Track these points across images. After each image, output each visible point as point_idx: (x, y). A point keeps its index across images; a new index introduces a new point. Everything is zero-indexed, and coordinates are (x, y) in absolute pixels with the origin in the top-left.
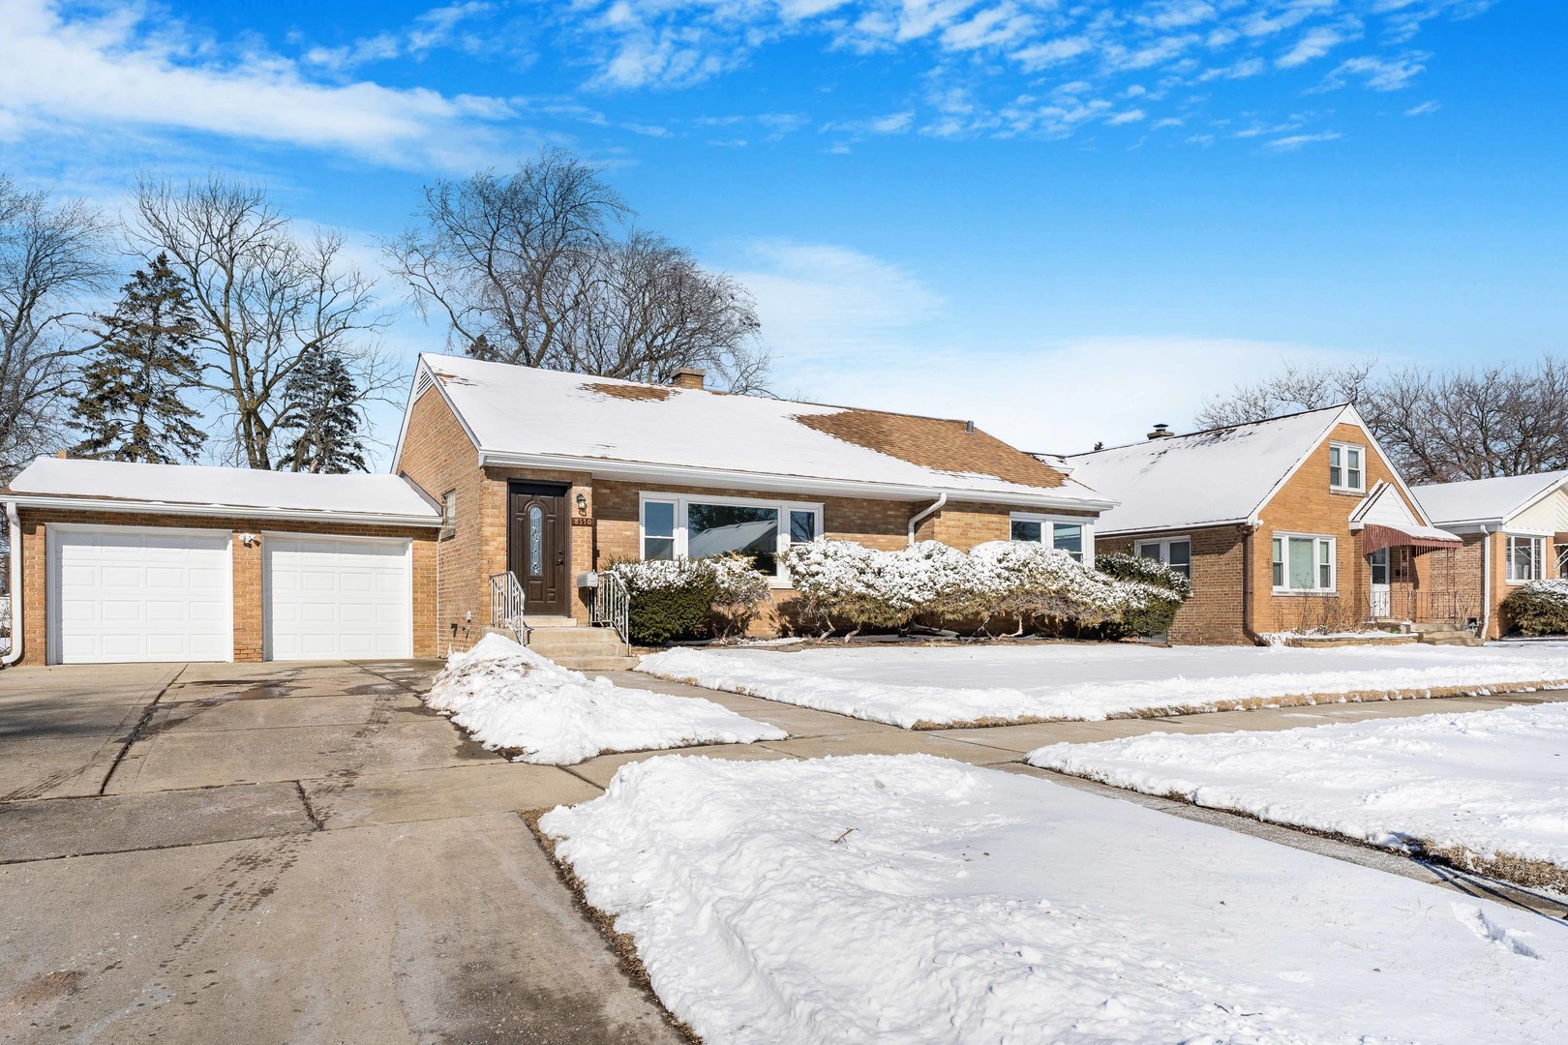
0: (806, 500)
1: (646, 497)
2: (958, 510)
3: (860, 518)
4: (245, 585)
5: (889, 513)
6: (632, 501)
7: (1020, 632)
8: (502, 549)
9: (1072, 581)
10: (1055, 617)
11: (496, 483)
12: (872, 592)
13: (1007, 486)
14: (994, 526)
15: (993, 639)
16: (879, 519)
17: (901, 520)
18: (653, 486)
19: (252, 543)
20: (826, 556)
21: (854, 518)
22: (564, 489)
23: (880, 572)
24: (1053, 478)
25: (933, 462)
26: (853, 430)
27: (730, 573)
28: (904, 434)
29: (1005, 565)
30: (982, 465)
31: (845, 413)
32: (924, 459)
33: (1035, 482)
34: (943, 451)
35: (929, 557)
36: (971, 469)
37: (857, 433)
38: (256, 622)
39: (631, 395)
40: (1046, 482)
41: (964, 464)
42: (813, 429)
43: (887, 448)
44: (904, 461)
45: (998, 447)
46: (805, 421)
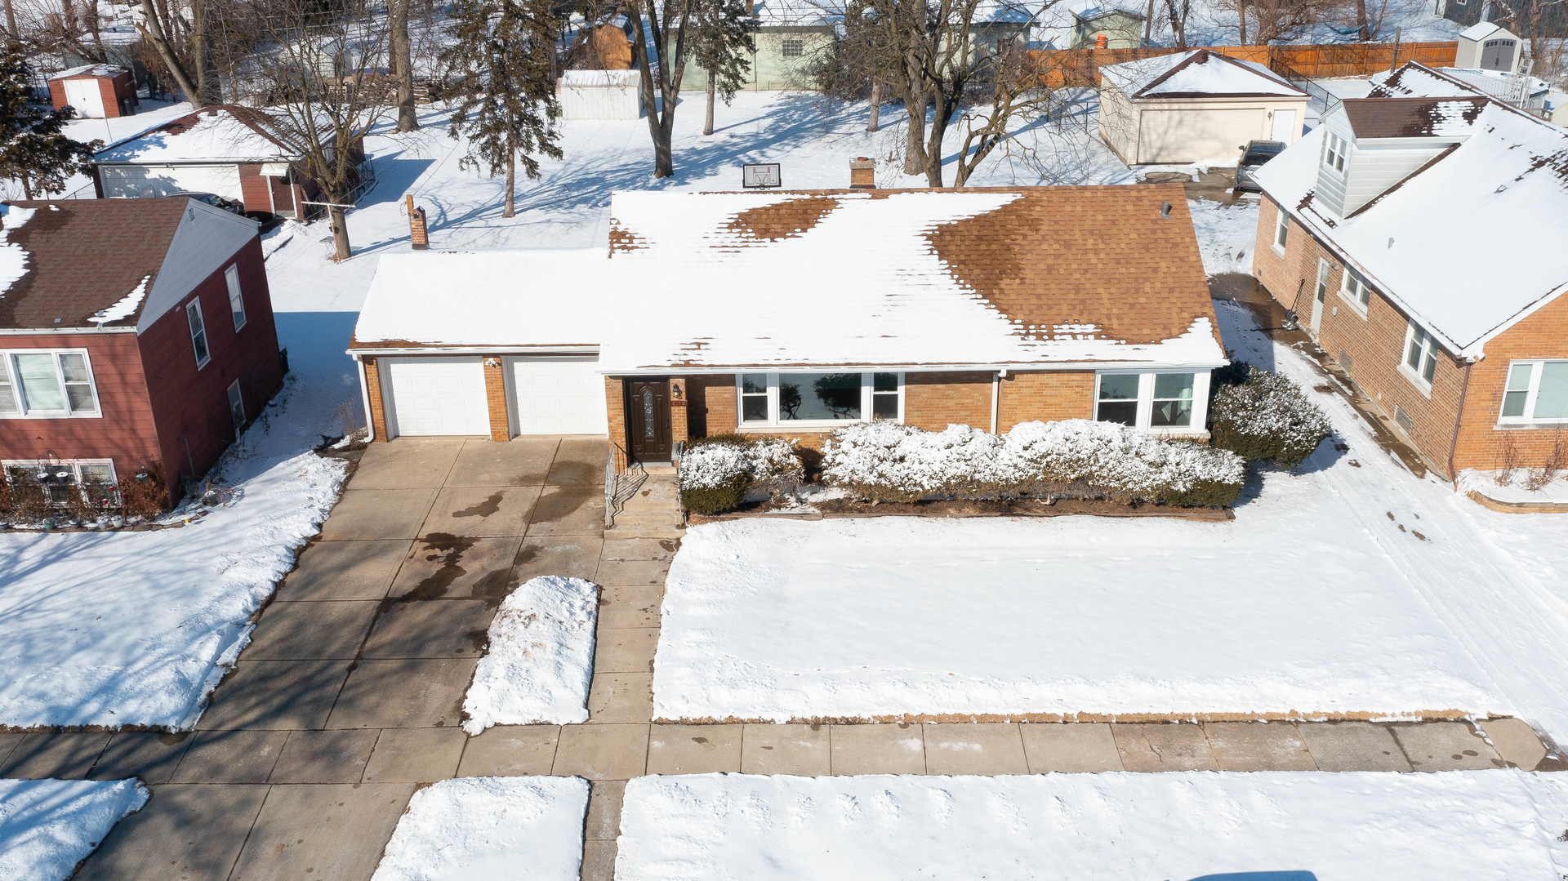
2: (1032, 373)
4: (493, 392)
8: (621, 425)
9: (1102, 466)
11: (615, 381)
19: (496, 365)
22: (665, 379)
23: (902, 459)
24: (1185, 315)
25: (1040, 307)
26: (993, 247)
27: (771, 460)
28: (1057, 242)
29: (1028, 454)
30: (1105, 301)
31: (1015, 202)
32: (1034, 301)
33: (1146, 331)
34: (1077, 276)
35: (949, 447)
36: (1081, 313)
37: (992, 253)
38: (503, 416)
39: (778, 227)
40: (1165, 327)
41: (1082, 302)
42: (941, 256)
43: (1005, 283)
44: (1002, 311)
45: (1175, 245)
46: (944, 240)
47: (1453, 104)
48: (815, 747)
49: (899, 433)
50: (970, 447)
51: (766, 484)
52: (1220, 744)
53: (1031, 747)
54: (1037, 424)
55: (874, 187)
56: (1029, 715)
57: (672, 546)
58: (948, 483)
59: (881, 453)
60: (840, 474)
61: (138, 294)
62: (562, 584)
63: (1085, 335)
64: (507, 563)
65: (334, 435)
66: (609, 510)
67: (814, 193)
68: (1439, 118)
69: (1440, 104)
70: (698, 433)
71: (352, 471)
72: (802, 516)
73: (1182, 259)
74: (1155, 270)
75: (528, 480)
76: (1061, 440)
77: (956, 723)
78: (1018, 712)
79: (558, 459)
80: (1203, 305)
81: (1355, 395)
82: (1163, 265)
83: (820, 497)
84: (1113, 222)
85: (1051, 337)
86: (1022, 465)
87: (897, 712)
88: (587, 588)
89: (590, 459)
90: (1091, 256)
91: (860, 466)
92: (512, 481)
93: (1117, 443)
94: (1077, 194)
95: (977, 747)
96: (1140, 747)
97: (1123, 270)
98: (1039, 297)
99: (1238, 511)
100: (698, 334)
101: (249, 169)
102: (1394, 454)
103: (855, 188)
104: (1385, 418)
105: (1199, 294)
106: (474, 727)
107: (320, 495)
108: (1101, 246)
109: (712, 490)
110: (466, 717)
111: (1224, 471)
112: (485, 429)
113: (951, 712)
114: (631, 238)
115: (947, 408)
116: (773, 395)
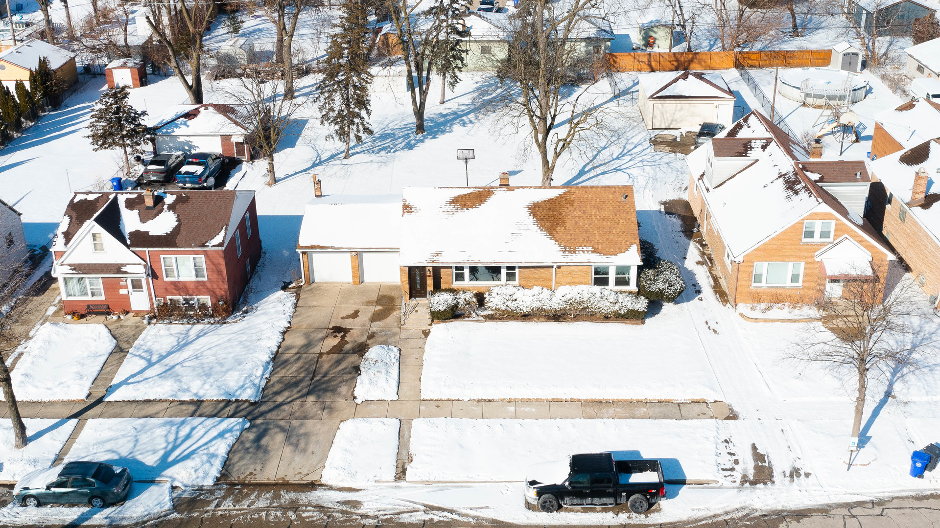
4: (354, 265)
14: (584, 270)
19: (356, 255)
22: (425, 267)
23: (516, 300)
24: (628, 243)
25: (571, 239)
26: (555, 213)
27: (465, 300)
28: (580, 211)
29: (563, 299)
30: (597, 237)
31: (565, 193)
32: (569, 236)
33: (612, 250)
34: (587, 226)
35: (534, 295)
36: (587, 242)
37: (554, 216)
38: (357, 275)
39: (469, 203)
40: (619, 248)
41: (588, 237)
42: (534, 216)
43: (558, 229)
44: (556, 241)
45: (627, 213)
46: (535, 209)
47: (758, 141)
48: (478, 409)
49: (515, 290)
50: (542, 296)
51: (463, 309)
52: (618, 410)
53: (552, 409)
54: (568, 286)
55: (508, 185)
56: (553, 399)
57: (426, 334)
58: (532, 310)
59: (507, 298)
60: (492, 306)
61: (222, 233)
62: (386, 348)
63: (588, 251)
64: (363, 339)
65: (288, 281)
66: (403, 318)
67: (484, 188)
68: (751, 148)
69: (753, 141)
70: (437, 287)
71: (298, 297)
72: (477, 321)
73: (629, 219)
74: (618, 224)
75: (369, 303)
76: (576, 294)
77: (528, 401)
78: (549, 398)
79: (381, 293)
80: (635, 239)
81: (712, 266)
82: (621, 221)
83: (485, 313)
84: (603, 202)
85: (575, 252)
86: (561, 303)
87: (507, 397)
88: (395, 350)
89: (393, 294)
90: (593, 217)
91: (499, 303)
92: (363, 303)
93: (598, 295)
94: (590, 189)
95: (534, 410)
96: (590, 410)
97: (605, 224)
98: (571, 235)
99: (647, 320)
100: (438, 250)
101: (226, 138)
102: (718, 295)
103: (501, 186)
104: (720, 278)
105: (634, 234)
106: (358, 401)
107: (287, 309)
108: (598, 213)
109: (442, 312)
110: (355, 398)
111: (639, 306)
112: (350, 279)
113: (526, 398)
114: (411, 208)
115: (535, 278)
116: (466, 272)
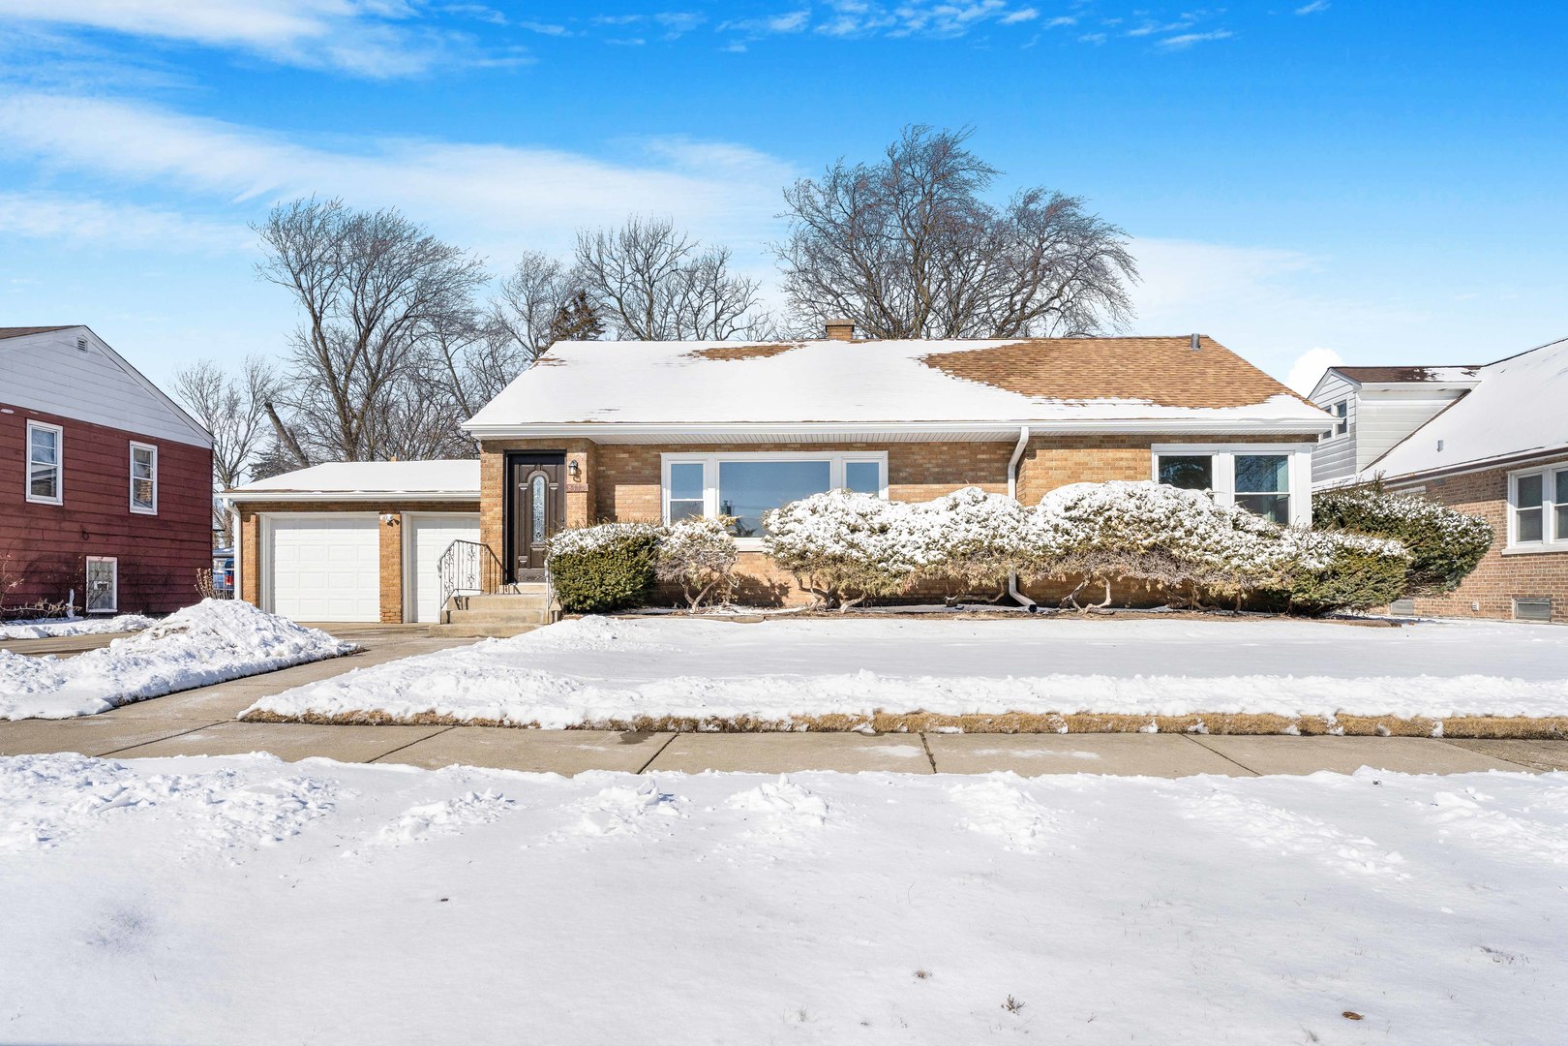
0: (862, 449)
1: (668, 460)
2: (1063, 447)
3: (937, 466)
4: (388, 558)
5: (980, 456)
6: (652, 464)
7: (1108, 601)
8: (499, 519)
9: (1189, 533)
10: (1157, 581)
11: (492, 455)
12: (855, 553)
13: (1158, 411)
14: (1124, 464)
15: (1081, 610)
16: (965, 465)
17: (997, 465)
18: (676, 447)
19: (393, 522)
20: (814, 512)
21: (930, 466)
23: (883, 530)
25: (1063, 391)
26: (995, 363)
28: (1072, 361)
29: (1073, 515)
30: (1147, 388)
31: (1016, 344)
32: (1054, 387)
33: (1211, 403)
34: (1105, 376)
36: (1119, 394)
38: (397, 590)
39: (736, 355)
40: (1236, 400)
41: (1117, 388)
43: (1013, 379)
45: (1219, 362)
47: (1445, 369)
54: (1082, 484)
58: (953, 555)
59: (853, 521)
63: (1131, 404)
69: (1432, 369)
72: (733, 618)
73: (1232, 368)
74: (1202, 373)
80: (1278, 389)
82: (1210, 371)
85: (1084, 406)
90: (1117, 367)
91: (820, 535)
98: (1060, 385)
103: (831, 338)
105: (1269, 385)
108: (1128, 362)
114: (561, 362)
116: (711, 500)
